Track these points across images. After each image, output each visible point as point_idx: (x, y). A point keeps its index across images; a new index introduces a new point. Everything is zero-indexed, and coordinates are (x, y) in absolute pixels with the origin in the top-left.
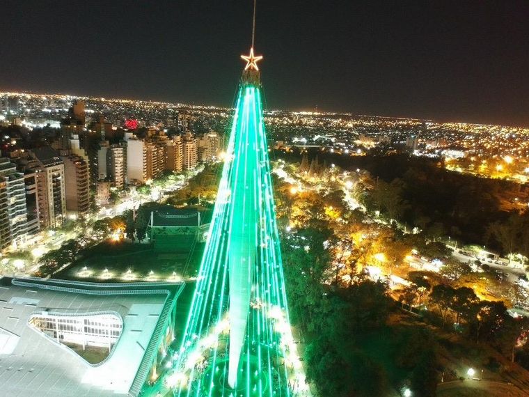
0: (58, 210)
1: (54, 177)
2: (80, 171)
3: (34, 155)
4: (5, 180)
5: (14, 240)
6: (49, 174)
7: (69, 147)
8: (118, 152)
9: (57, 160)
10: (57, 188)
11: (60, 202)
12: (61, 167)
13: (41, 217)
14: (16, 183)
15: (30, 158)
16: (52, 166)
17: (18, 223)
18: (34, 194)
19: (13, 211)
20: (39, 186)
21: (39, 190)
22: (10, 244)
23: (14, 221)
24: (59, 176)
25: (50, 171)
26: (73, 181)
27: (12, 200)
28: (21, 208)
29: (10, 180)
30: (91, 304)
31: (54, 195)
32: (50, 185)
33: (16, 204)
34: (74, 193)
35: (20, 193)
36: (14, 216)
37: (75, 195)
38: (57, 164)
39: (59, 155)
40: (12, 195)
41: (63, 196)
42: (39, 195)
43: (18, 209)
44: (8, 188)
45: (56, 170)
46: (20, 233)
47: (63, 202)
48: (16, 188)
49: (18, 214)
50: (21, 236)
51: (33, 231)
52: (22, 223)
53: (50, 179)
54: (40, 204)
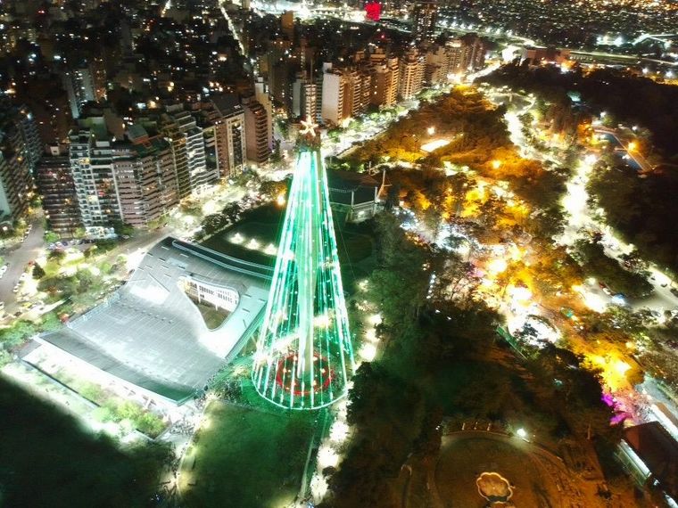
0: (238, 161)
1: (234, 127)
2: (259, 121)
3: (215, 107)
4: (184, 136)
5: (195, 190)
6: (228, 125)
7: (252, 93)
8: (311, 90)
9: (239, 109)
10: (237, 139)
11: (241, 151)
12: (241, 117)
13: (221, 168)
14: (195, 138)
15: (211, 109)
16: (232, 116)
17: (198, 174)
18: (214, 146)
19: (193, 164)
20: (218, 137)
21: (219, 142)
22: (190, 193)
23: (193, 173)
24: (239, 126)
25: (229, 123)
26: (253, 131)
27: (191, 154)
28: (201, 160)
29: (190, 135)
30: (223, 277)
31: (234, 146)
32: (230, 135)
33: (196, 156)
34: (254, 143)
35: (200, 146)
36: (193, 169)
37: (254, 146)
38: (237, 114)
39: (240, 103)
40: (191, 150)
41: (243, 145)
42: (219, 146)
43: (198, 161)
44: (188, 144)
45: (236, 120)
46: (200, 183)
47: (244, 152)
48: (196, 142)
49: (198, 166)
50: (201, 186)
51: (214, 181)
52: (202, 174)
53: (230, 130)
54: (220, 155)
